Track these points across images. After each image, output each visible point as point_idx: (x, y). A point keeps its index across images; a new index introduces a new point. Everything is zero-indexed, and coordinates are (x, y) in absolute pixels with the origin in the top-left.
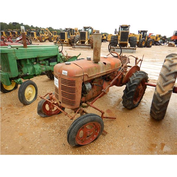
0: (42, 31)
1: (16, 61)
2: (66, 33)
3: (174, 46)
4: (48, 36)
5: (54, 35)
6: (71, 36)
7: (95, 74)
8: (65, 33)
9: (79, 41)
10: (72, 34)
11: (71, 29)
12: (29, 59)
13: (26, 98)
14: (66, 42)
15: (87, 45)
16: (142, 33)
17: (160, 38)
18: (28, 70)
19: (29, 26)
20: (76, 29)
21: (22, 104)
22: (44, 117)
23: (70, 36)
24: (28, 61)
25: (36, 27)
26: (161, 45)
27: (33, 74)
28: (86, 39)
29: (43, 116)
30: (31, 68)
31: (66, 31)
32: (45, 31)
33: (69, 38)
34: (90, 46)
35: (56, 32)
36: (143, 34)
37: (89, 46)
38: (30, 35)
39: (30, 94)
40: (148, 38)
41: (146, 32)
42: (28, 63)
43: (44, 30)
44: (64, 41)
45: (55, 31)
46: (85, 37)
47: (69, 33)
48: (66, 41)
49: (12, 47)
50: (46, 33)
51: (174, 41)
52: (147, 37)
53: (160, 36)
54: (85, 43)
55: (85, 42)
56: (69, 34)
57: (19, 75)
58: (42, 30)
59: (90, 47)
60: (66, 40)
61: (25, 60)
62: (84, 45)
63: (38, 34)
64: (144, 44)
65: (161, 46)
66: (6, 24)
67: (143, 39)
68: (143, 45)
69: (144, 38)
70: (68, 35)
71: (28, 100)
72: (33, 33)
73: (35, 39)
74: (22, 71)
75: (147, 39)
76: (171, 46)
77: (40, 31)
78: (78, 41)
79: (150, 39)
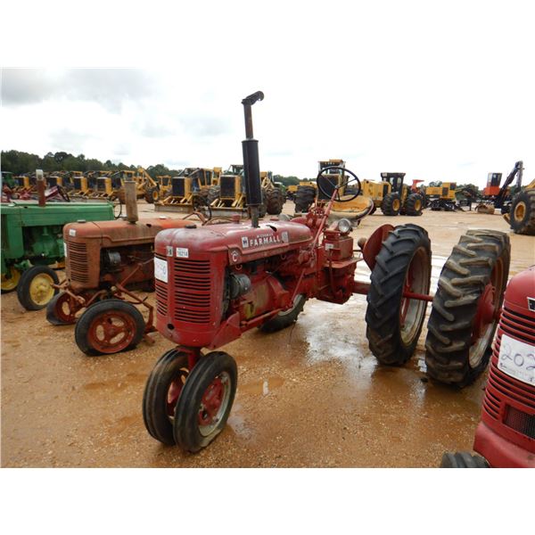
0: (130, 175)
1: (20, 230)
2: (187, 181)
3: (491, 213)
4: (144, 187)
5: (164, 185)
6: (201, 187)
7: (126, 239)
8: (183, 180)
9: (217, 200)
10: (203, 184)
11: (202, 171)
12: (48, 227)
13: (33, 297)
14: (186, 203)
15: (238, 211)
16: (392, 179)
17: (454, 192)
18: (44, 248)
19: (100, 163)
20: (217, 171)
21: (23, 310)
22: (57, 325)
23: (198, 186)
24: (45, 230)
25: (121, 164)
26: (461, 210)
27: (54, 256)
28: (237, 195)
29: (57, 323)
30: (51, 245)
31: (186, 176)
32: (136, 175)
33: (195, 191)
34: (246, 211)
35: (168, 179)
36: (395, 181)
37: (242, 211)
38: (96, 186)
39: (41, 291)
40: (409, 192)
41: (402, 176)
42: (46, 234)
43: (133, 172)
44: (182, 201)
45: (167, 176)
46: (234, 190)
47: (197, 180)
48: (185, 201)
49: (16, 205)
50: (140, 180)
51: (493, 200)
52: (406, 190)
53: (453, 186)
54: (234, 205)
55: (232, 202)
56: (194, 183)
57: (23, 256)
58: (128, 174)
59: (245, 215)
60: (188, 197)
61: (40, 229)
62: (230, 210)
63: (116, 183)
64: (398, 206)
65: (461, 212)
66: (37, 156)
67: (393, 193)
68: (396, 209)
69: (397, 193)
70: (192, 186)
71: (36, 302)
72: (103, 180)
73: (106, 195)
74: (31, 250)
75: (405, 194)
76: (485, 213)
77: (122, 176)
78: (214, 199)
79: (413, 195)
